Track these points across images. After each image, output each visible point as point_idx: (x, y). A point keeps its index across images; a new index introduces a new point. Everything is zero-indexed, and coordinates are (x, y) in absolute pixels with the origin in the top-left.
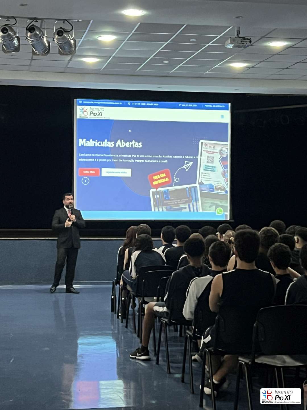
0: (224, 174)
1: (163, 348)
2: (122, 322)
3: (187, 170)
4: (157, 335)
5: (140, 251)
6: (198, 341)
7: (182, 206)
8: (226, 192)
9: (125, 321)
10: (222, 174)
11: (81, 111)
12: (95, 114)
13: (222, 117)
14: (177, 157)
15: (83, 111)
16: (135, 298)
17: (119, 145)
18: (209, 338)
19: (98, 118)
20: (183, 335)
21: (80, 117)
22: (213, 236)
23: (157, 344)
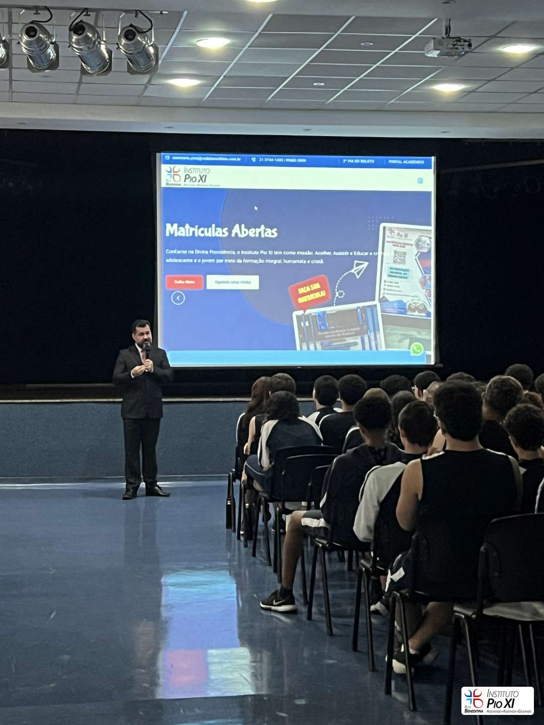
0: (424, 283)
1: (319, 592)
2: (246, 546)
3: (358, 277)
4: (308, 568)
5: (277, 421)
6: (382, 577)
7: (350, 340)
8: (429, 314)
9: (251, 544)
10: (420, 282)
11: (169, 174)
12: (194, 179)
13: (420, 181)
14: (340, 254)
15: (172, 173)
16: (269, 503)
17: (236, 234)
18: (401, 573)
19: (198, 185)
20: (354, 568)
21: (167, 184)
22: (407, 392)
23: (308, 584)
